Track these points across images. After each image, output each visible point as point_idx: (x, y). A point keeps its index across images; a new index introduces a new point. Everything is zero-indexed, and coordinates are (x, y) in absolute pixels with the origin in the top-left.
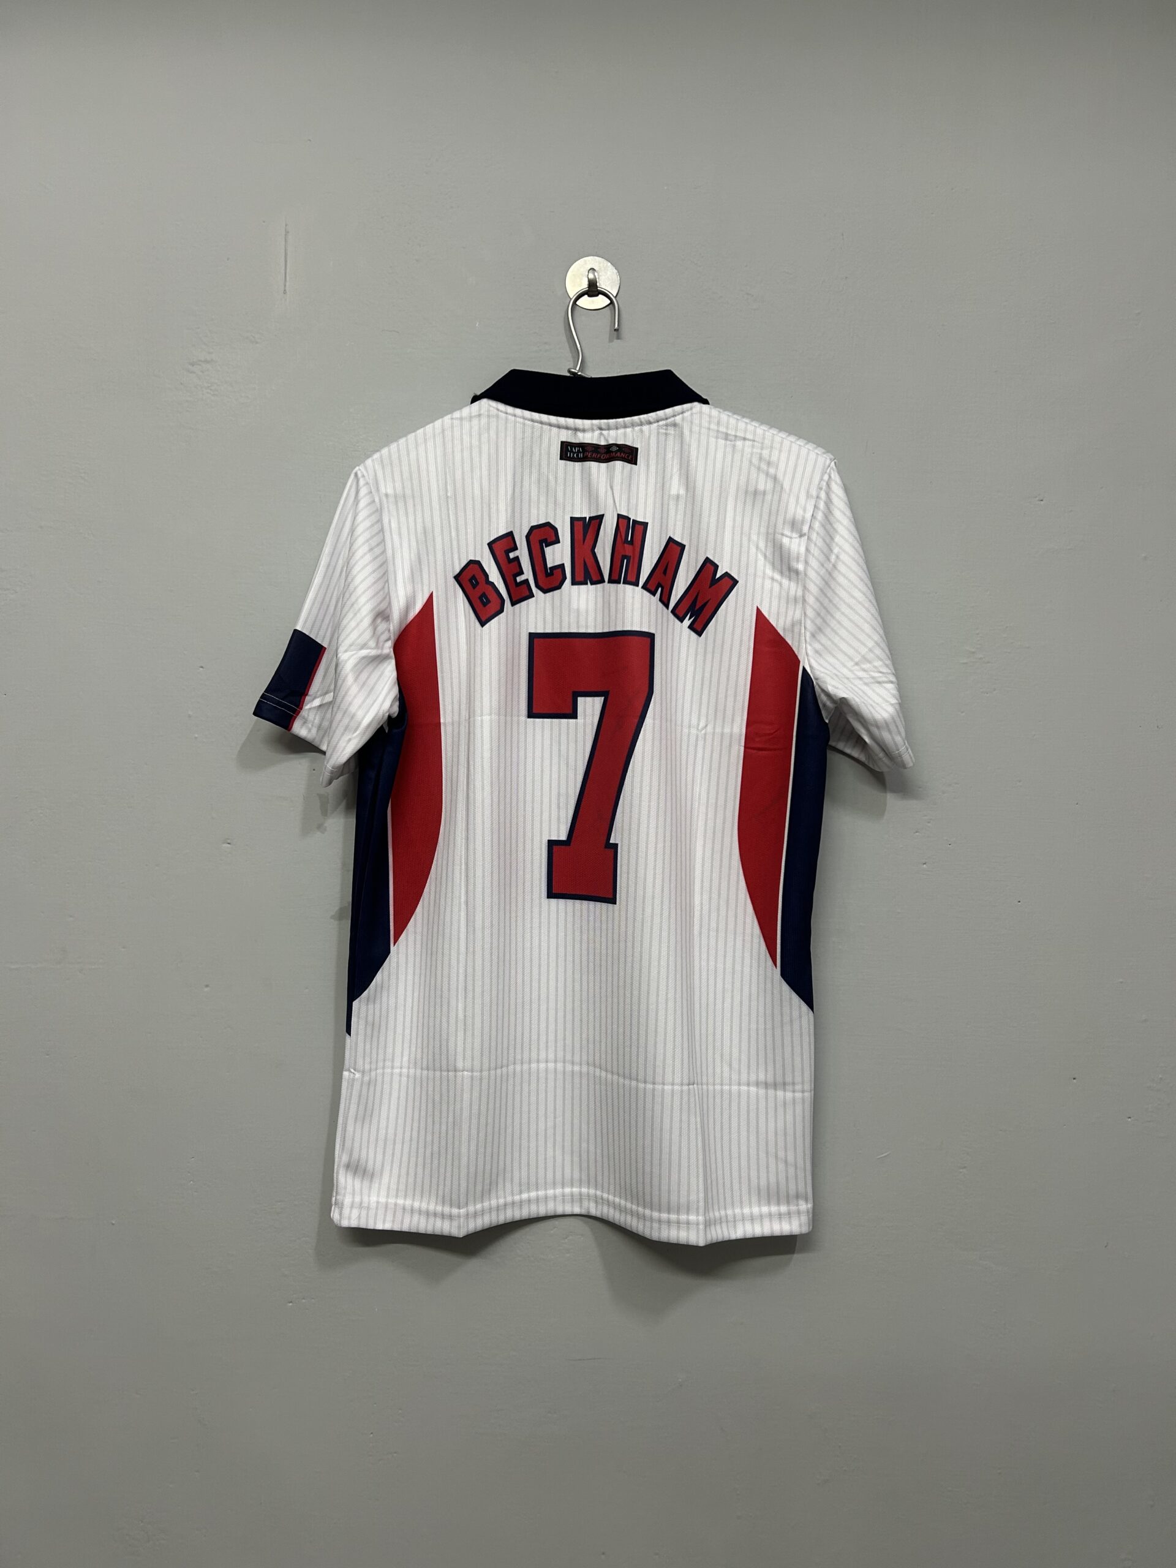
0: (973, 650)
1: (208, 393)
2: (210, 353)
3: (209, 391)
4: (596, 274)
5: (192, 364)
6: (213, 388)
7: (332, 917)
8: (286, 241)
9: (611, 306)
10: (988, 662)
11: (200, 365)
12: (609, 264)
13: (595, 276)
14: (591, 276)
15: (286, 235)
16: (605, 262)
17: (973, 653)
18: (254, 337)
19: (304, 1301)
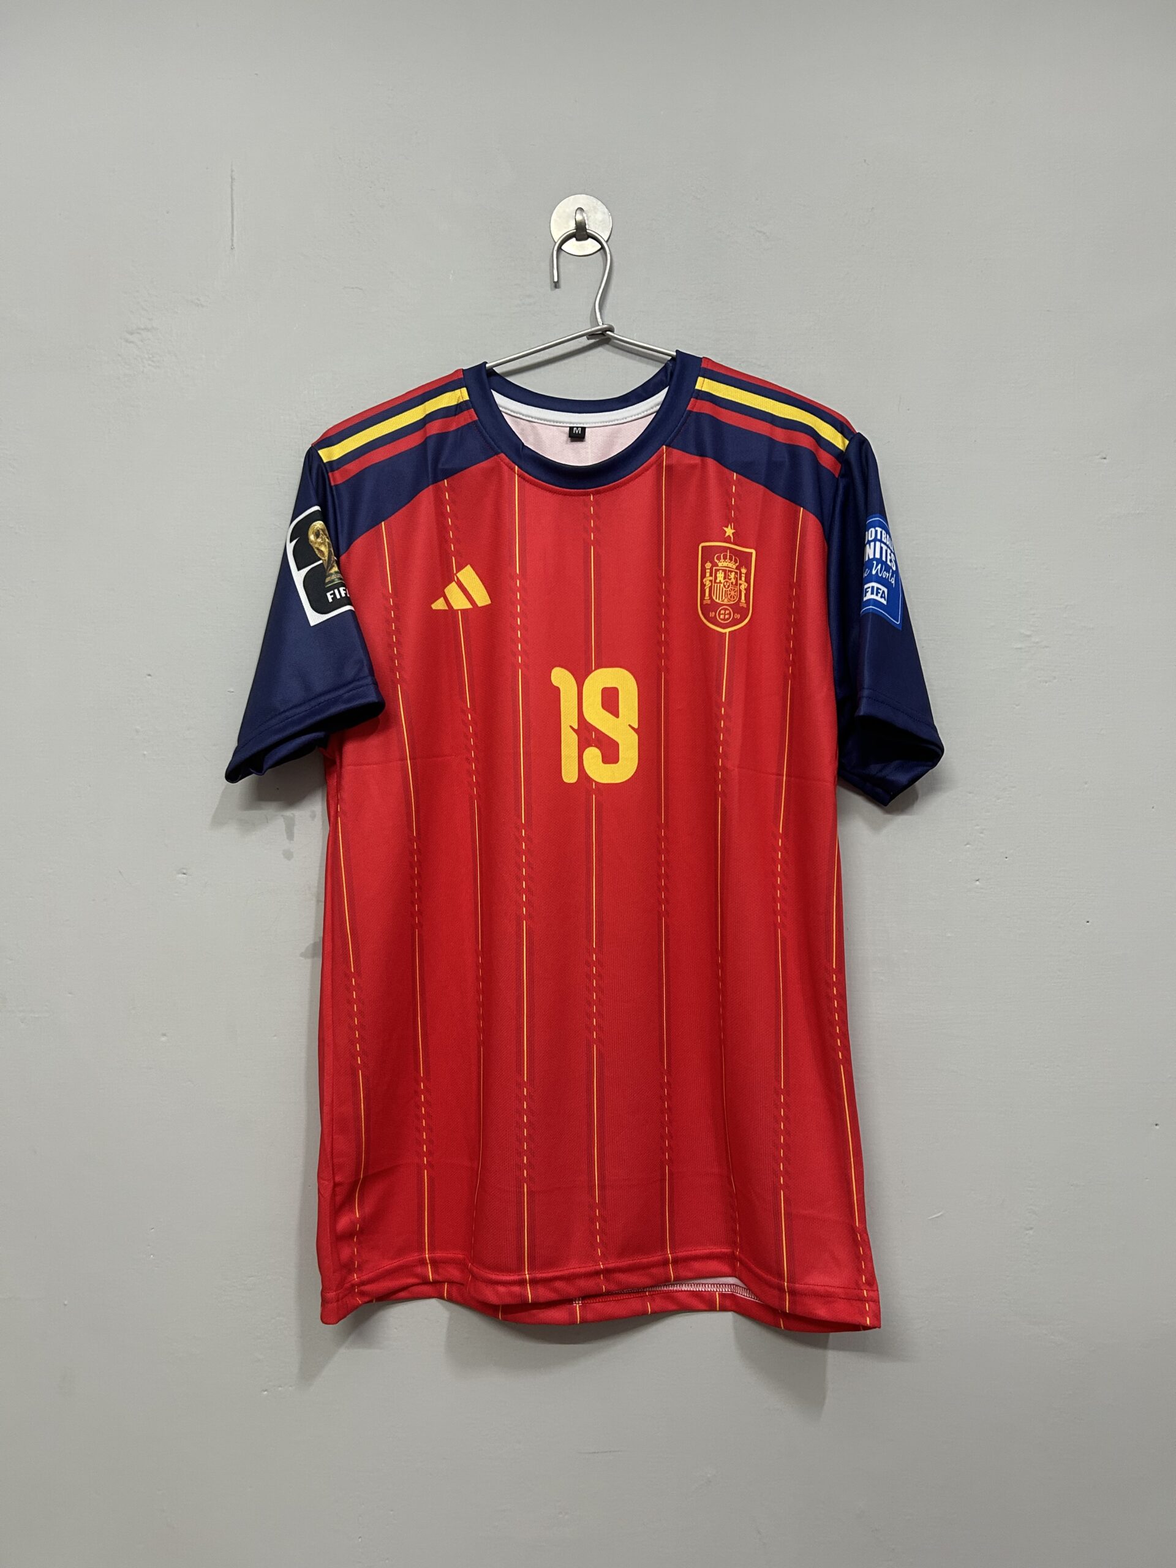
0: (1028, 633)
1: (149, 365)
2: (150, 320)
3: (150, 362)
4: (585, 215)
5: (132, 334)
6: (155, 359)
7: (302, 955)
8: (232, 189)
9: (602, 251)
10: (1047, 647)
11: (138, 333)
12: (600, 203)
13: (584, 218)
14: (579, 218)
15: (232, 182)
16: (595, 200)
17: (1029, 636)
18: (199, 300)
19: (280, 1389)
